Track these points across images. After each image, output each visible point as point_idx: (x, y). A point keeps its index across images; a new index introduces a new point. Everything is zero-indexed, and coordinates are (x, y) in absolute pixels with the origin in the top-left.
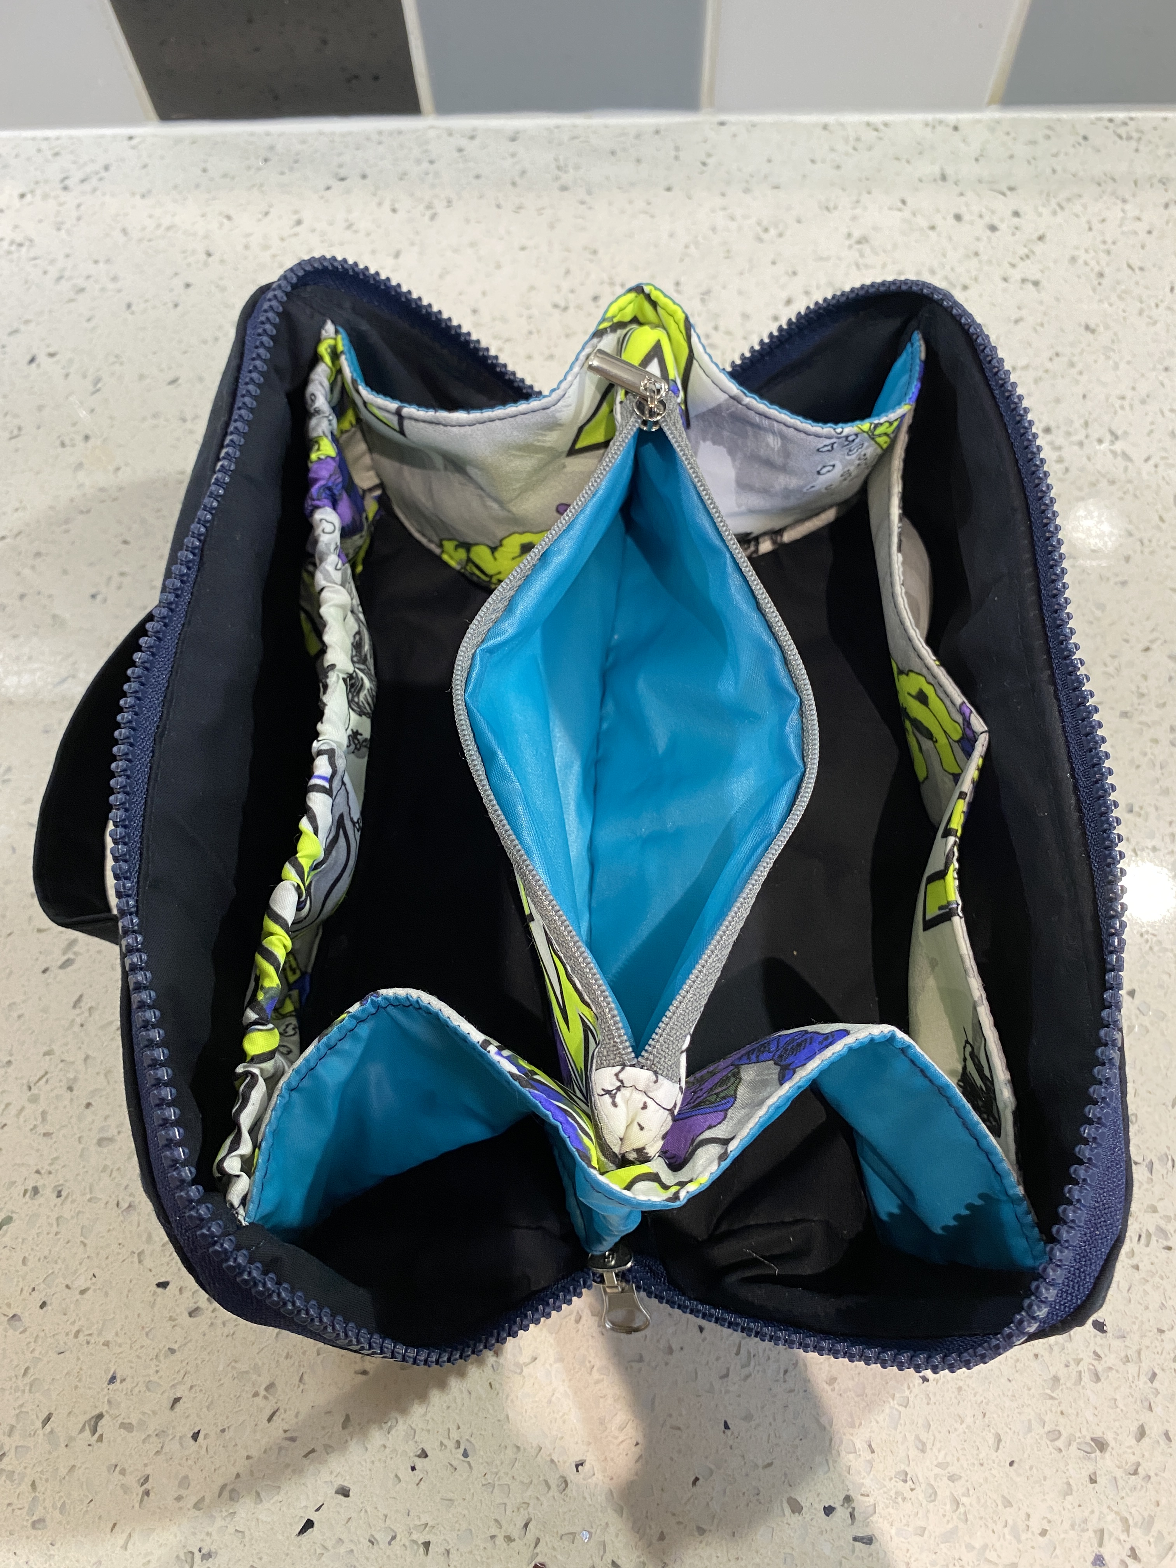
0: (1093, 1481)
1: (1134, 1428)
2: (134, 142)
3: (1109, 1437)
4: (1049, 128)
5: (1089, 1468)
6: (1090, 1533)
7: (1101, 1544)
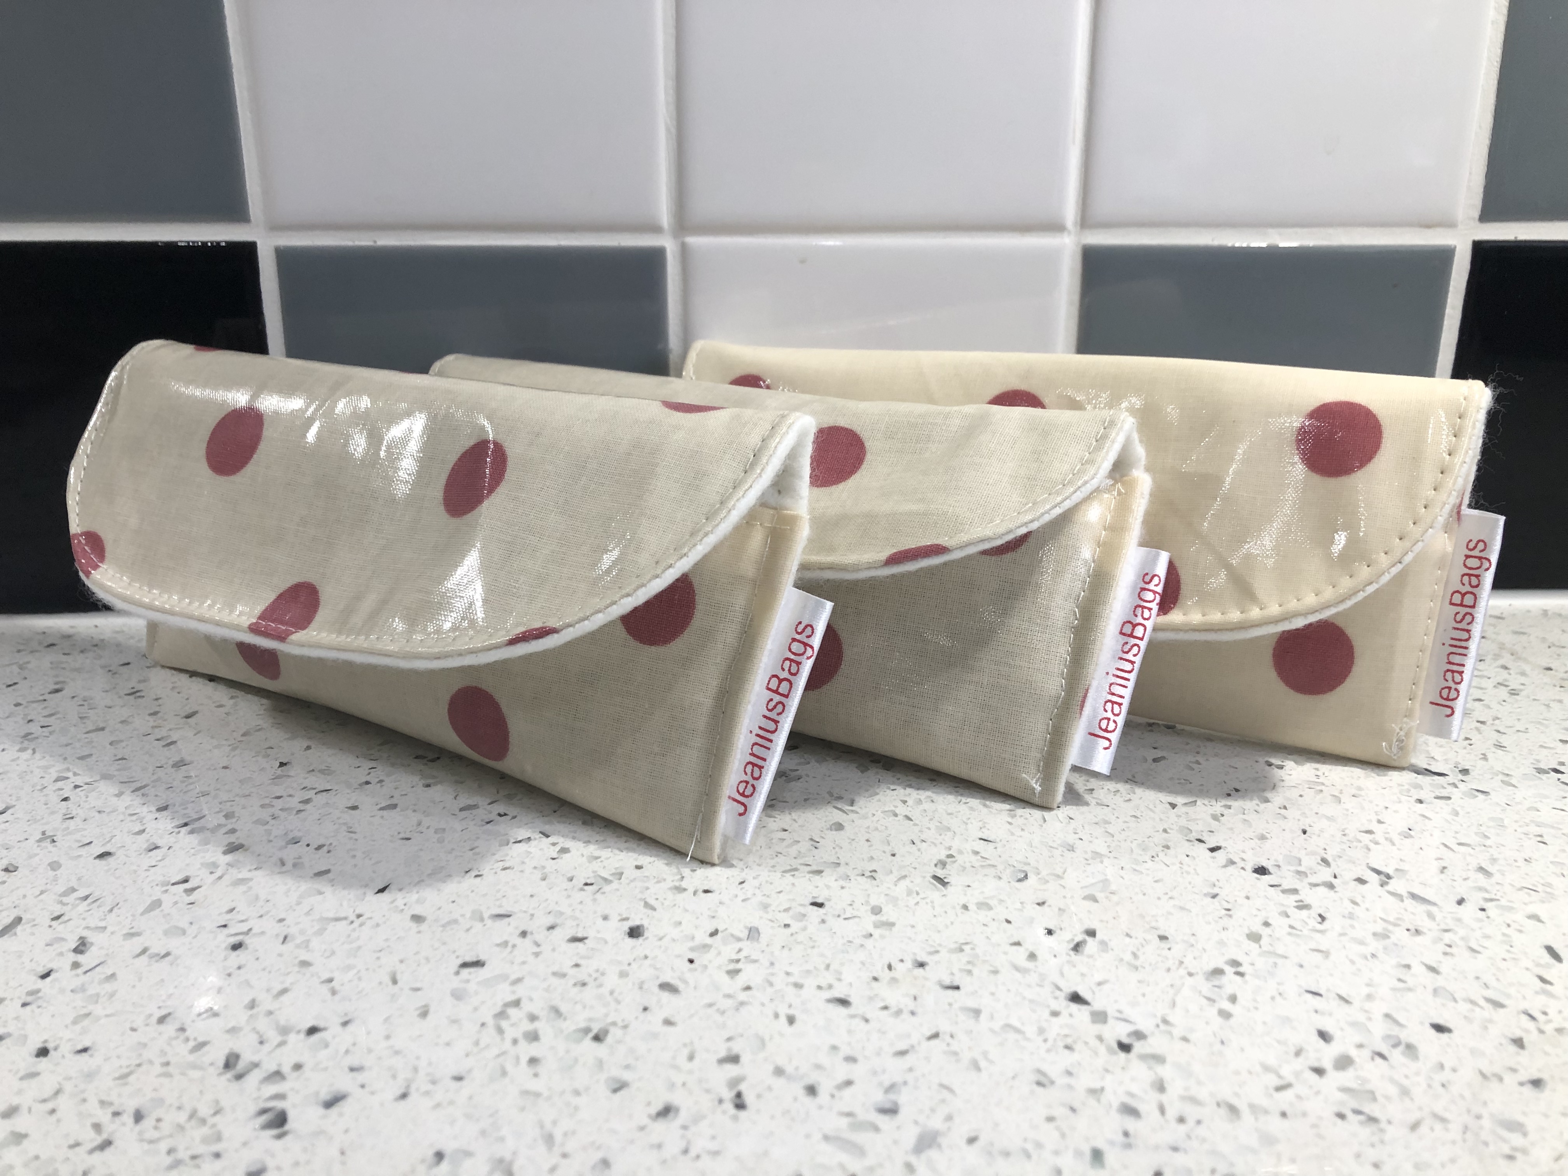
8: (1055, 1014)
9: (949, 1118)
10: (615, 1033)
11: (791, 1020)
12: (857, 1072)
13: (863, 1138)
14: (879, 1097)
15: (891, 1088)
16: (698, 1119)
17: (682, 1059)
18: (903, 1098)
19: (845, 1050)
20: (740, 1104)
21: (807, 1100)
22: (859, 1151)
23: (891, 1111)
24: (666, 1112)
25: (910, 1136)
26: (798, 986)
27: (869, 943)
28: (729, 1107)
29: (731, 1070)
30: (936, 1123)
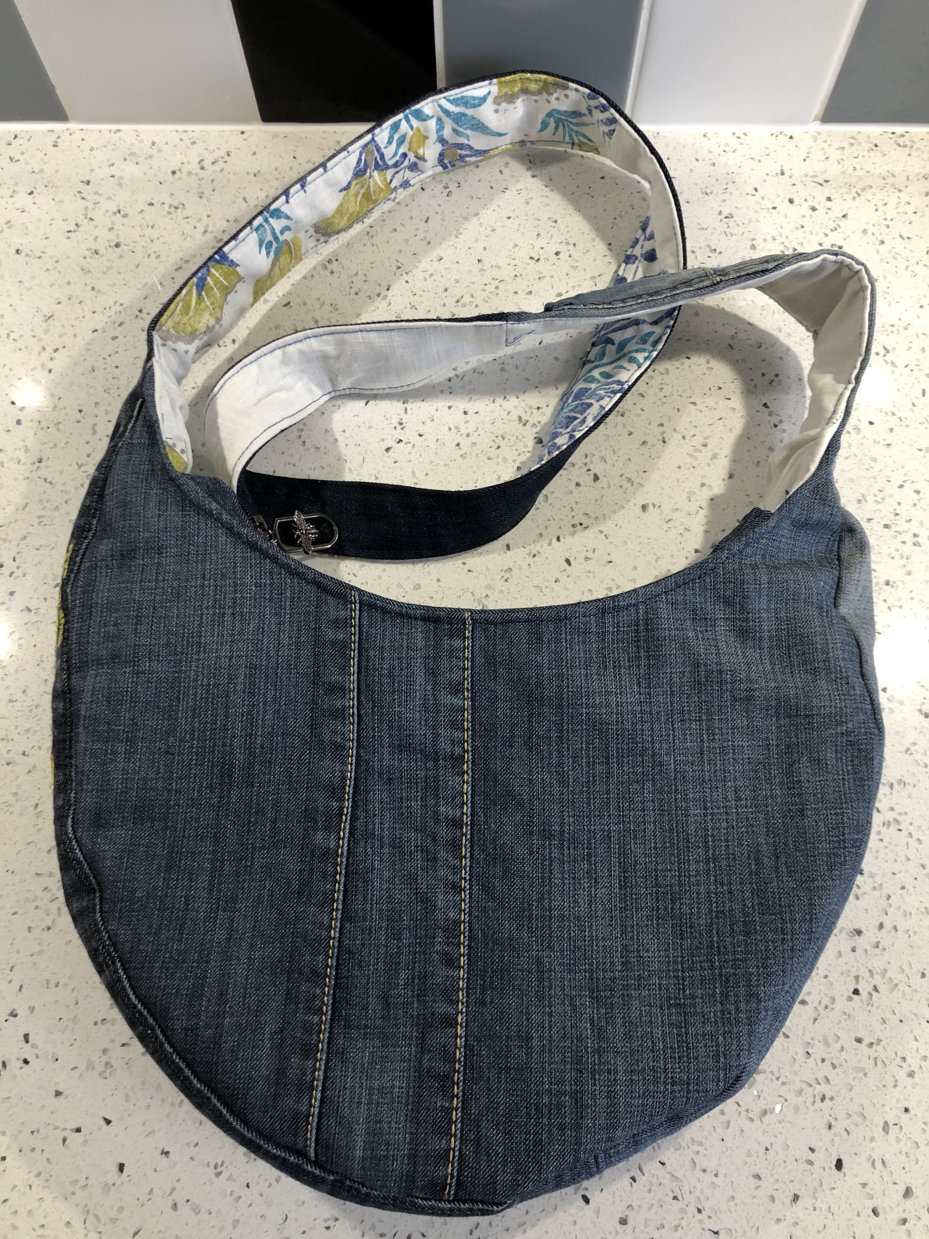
0: (854, 950)
1: (877, 924)
2: (245, 136)
3: (863, 929)
4: (853, 138)
5: (852, 944)
6: (852, 978)
7: (857, 982)
8: (758, 411)
9: (721, 449)
10: (627, 413)
11: (678, 410)
12: (697, 431)
13: (697, 454)
14: (702, 441)
15: (706, 438)
16: (653, 446)
17: (647, 425)
18: (709, 441)
19: (694, 423)
20: (664, 442)
21: (682, 441)
22: (695, 458)
23: (705, 445)
24: (644, 443)
25: (710, 454)
26: (681, 396)
27: (704, 377)
28: (661, 442)
29: (661, 429)
30: (717, 451)
